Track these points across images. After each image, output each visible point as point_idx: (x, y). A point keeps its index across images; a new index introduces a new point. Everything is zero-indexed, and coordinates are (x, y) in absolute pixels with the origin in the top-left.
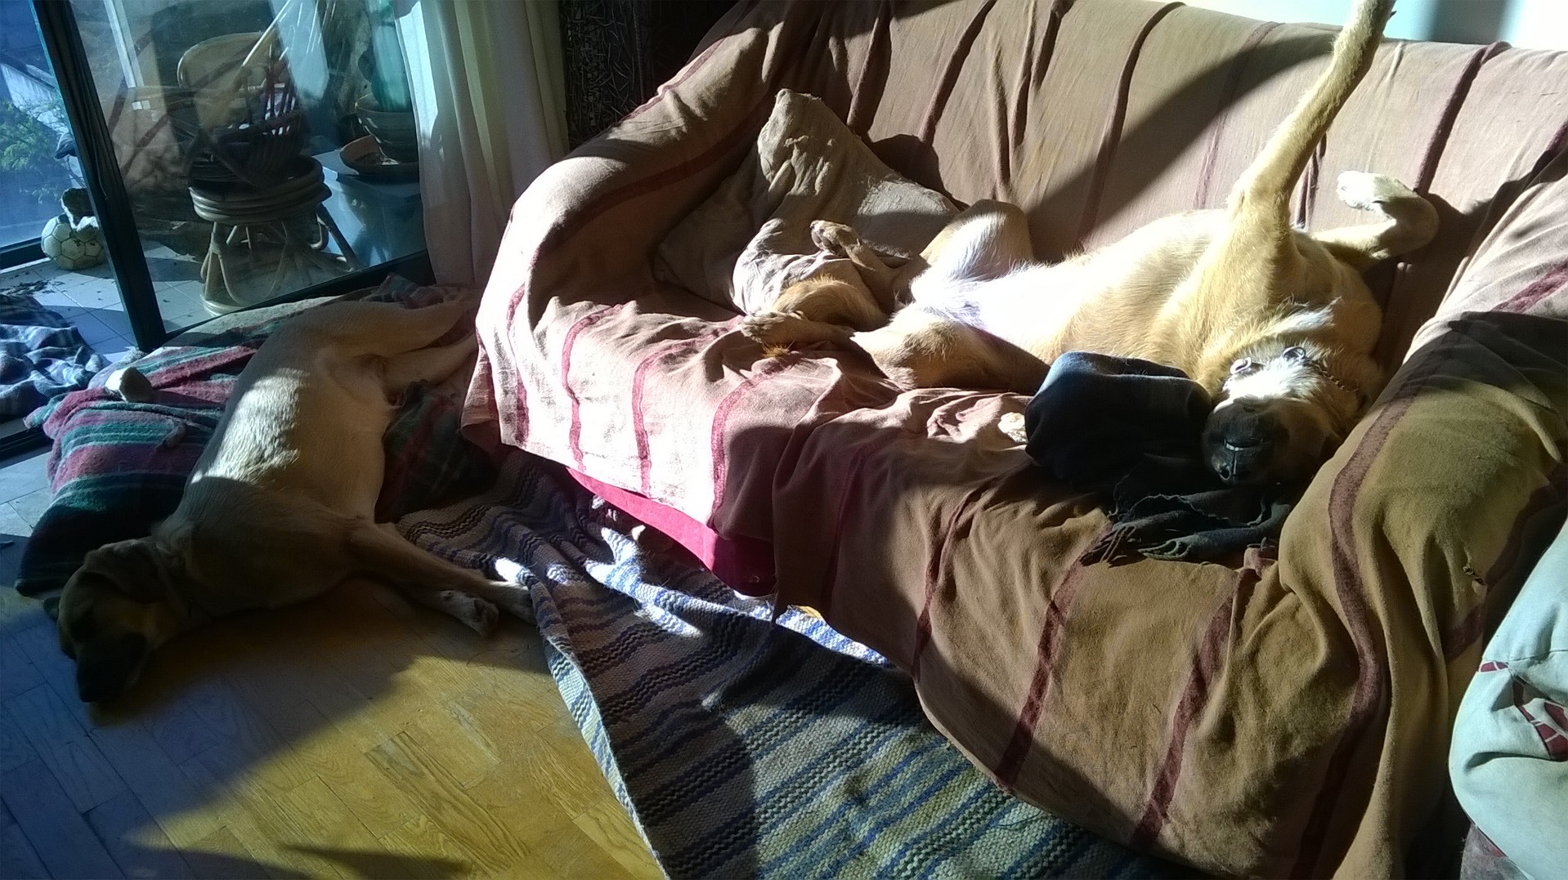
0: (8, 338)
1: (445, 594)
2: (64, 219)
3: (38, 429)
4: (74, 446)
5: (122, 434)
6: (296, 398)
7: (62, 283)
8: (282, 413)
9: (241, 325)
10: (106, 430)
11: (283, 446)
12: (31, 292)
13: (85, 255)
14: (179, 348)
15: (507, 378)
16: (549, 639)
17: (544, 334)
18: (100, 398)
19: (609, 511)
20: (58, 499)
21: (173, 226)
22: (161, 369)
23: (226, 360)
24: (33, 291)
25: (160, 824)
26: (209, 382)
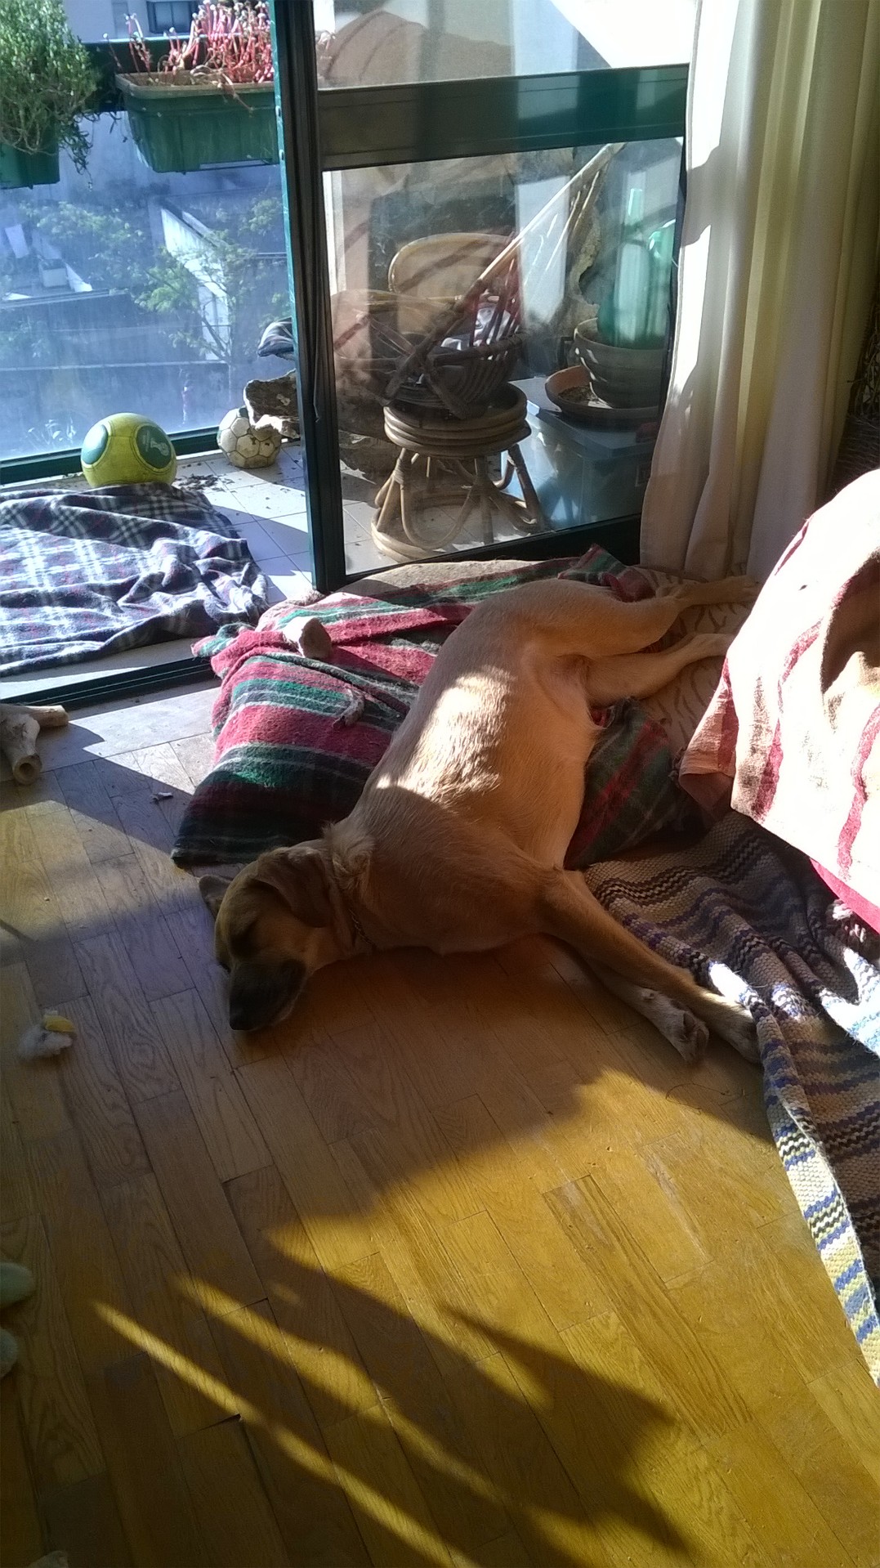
0: (178, 539)
1: (646, 993)
2: (244, 413)
3: (204, 661)
4: (248, 701)
5: (298, 697)
6: (503, 708)
7: (232, 482)
8: (487, 724)
9: (427, 581)
10: (282, 689)
11: (483, 766)
12: (201, 487)
13: (258, 454)
14: (359, 598)
15: (760, 733)
16: (787, 1107)
17: (839, 700)
18: (277, 645)
19: (857, 926)
20: (225, 762)
21: (353, 439)
22: (341, 621)
23: (409, 624)
24: (204, 486)
25: (305, 1225)
26: (390, 647)
